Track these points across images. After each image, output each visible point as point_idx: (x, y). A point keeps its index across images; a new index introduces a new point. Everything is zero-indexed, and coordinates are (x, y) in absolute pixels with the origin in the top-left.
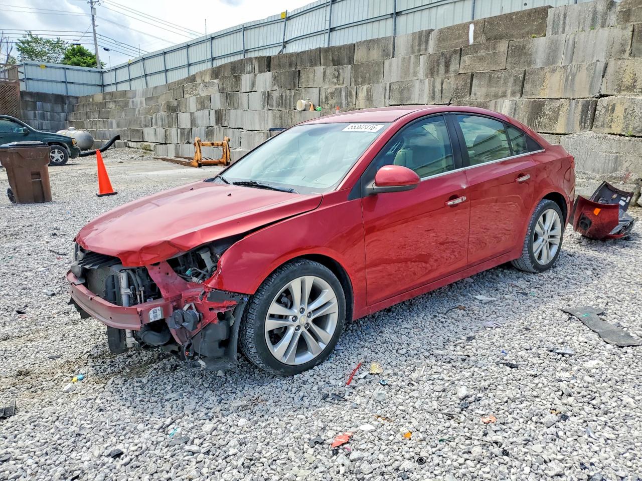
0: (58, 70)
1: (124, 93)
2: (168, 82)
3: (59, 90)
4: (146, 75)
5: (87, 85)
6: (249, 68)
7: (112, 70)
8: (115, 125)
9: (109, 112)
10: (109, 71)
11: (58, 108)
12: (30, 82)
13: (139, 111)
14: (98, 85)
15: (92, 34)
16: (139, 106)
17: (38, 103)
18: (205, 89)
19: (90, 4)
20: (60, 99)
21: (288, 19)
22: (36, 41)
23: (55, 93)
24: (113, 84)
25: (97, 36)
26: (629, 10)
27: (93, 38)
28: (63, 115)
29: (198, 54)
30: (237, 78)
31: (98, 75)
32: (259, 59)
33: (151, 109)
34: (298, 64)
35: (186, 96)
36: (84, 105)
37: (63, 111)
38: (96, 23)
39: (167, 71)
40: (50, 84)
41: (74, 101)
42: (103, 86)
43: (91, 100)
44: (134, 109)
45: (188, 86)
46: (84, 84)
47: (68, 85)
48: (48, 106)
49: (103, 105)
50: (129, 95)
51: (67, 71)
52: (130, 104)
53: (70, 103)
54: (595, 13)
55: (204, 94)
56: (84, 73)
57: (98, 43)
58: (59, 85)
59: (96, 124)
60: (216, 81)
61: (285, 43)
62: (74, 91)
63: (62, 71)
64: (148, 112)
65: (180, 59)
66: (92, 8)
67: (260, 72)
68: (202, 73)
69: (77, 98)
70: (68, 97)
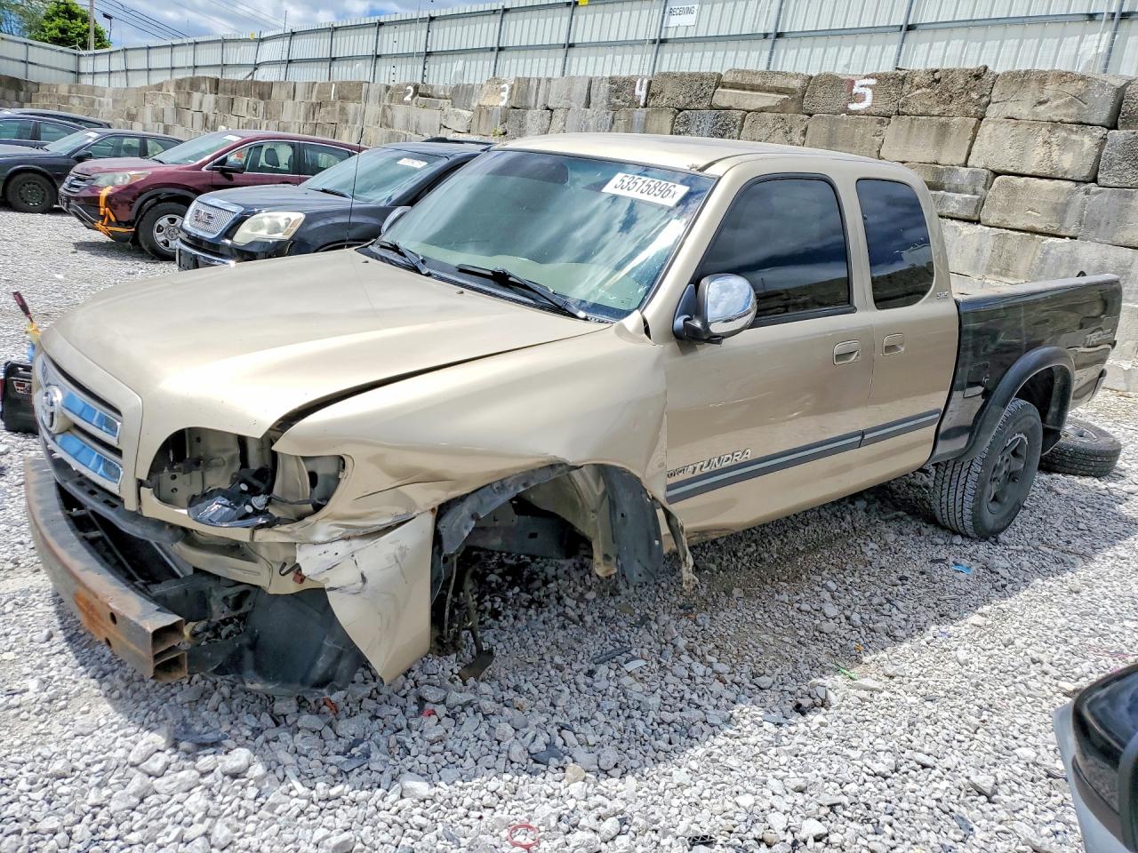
0: (18, 44)
2: (151, 84)
3: (16, 71)
5: (56, 69)
11: (11, 94)
14: (72, 72)
20: (16, 84)
21: (261, 40)
23: (10, 74)
24: (91, 73)
31: (72, 57)
36: (44, 96)
37: (17, 100)
41: (34, 88)
42: (78, 73)
43: (54, 90)
46: (51, 68)
47: (30, 66)
51: (30, 47)
53: (27, 91)
56: (54, 53)
58: (17, 64)
61: (256, 66)
62: (35, 74)
63: (24, 46)
69: (38, 84)
70: (27, 82)
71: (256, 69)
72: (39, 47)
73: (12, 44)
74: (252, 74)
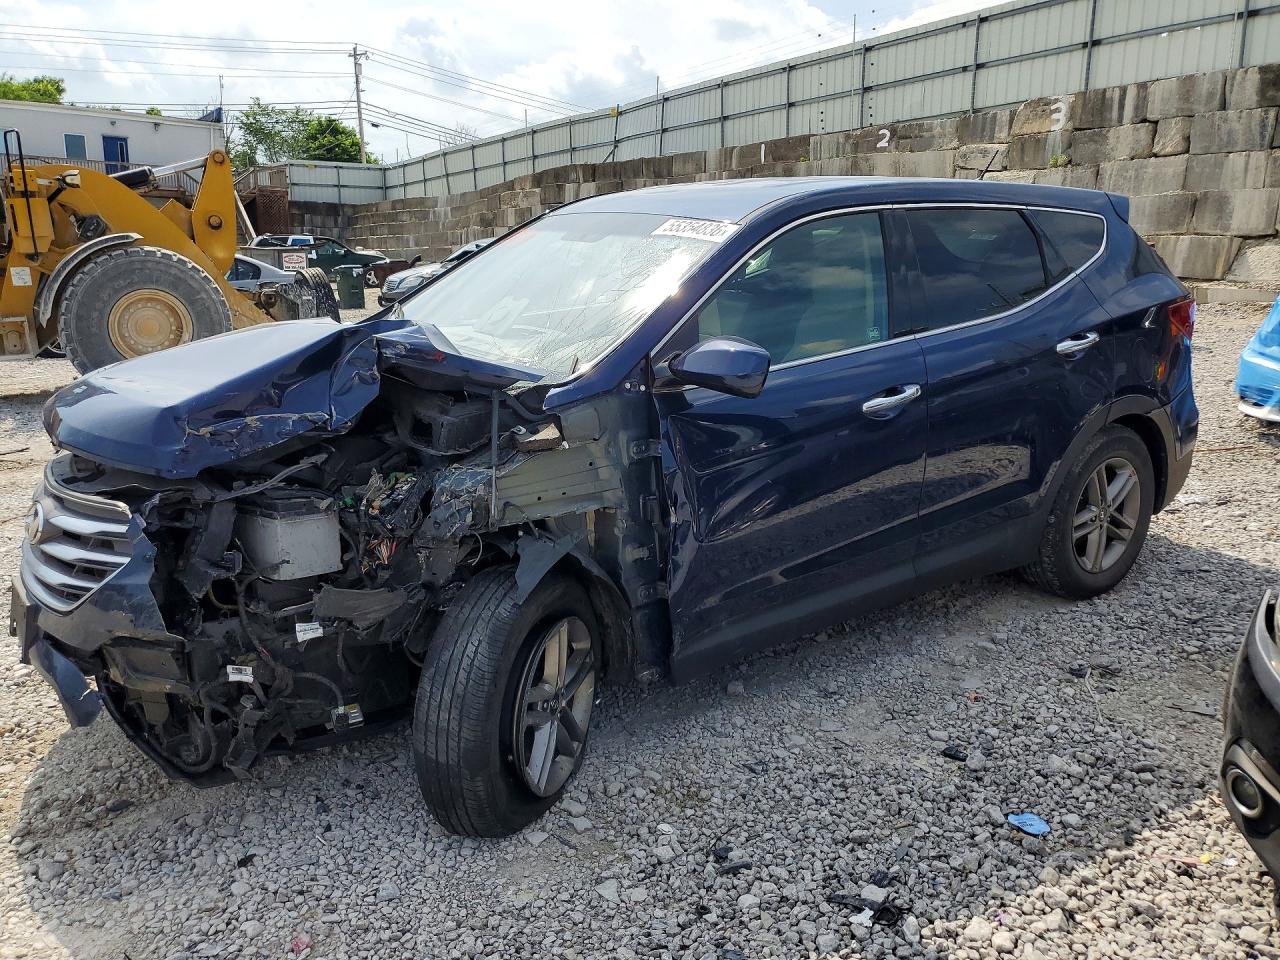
0: (329, 170)
1: (421, 201)
2: (478, 189)
3: (331, 196)
4: (448, 175)
5: (366, 188)
6: (573, 176)
7: (400, 166)
8: (411, 243)
9: (402, 226)
10: (395, 168)
11: (330, 222)
12: (296, 187)
13: (443, 224)
14: (379, 188)
15: (355, 104)
16: (443, 216)
17: (307, 217)
18: (525, 199)
19: (352, 59)
20: (333, 209)
21: (620, 114)
22: (265, 111)
23: (326, 201)
24: (401, 186)
25: (363, 106)
26: (858, 142)
27: (356, 110)
28: (336, 231)
29: (516, 150)
30: (561, 188)
31: (378, 172)
32: (585, 167)
33: (459, 222)
34: (622, 173)
35: (504, 207)
36: (365, 218)
37: (336, 226)
38: (361, 86)
39: (476, 169)
40: (319, 189)
41: (350, 211)
42: (385, 188)
43: (374, 209)
44: (437, 223)
45: (505, 194)
46: (361, 187)
47: (342, 189)
48: (318, 220)
49: (394, 217)
50: (429, 203)
51: (341, 170)
52: (431, 216)
53: (344, 215)
54: (838, 143)
55: (524, 205)
56: (362, 172)
57: (364, 116)
58: (330, 189)
59: (386, 242)
60: (537, 190)
61: (617, 142)
62: (349, 197)
63: (335, 169)
64: (455, 226)
65: (492, 156)
66: (356, 64)
67: (585, 181)
68: (522, 179)
69: (353, 207)
70: (343, 206)
71: (616, 147)
72: (348, 168)
73: (324, 170)
74: (613, 153)
